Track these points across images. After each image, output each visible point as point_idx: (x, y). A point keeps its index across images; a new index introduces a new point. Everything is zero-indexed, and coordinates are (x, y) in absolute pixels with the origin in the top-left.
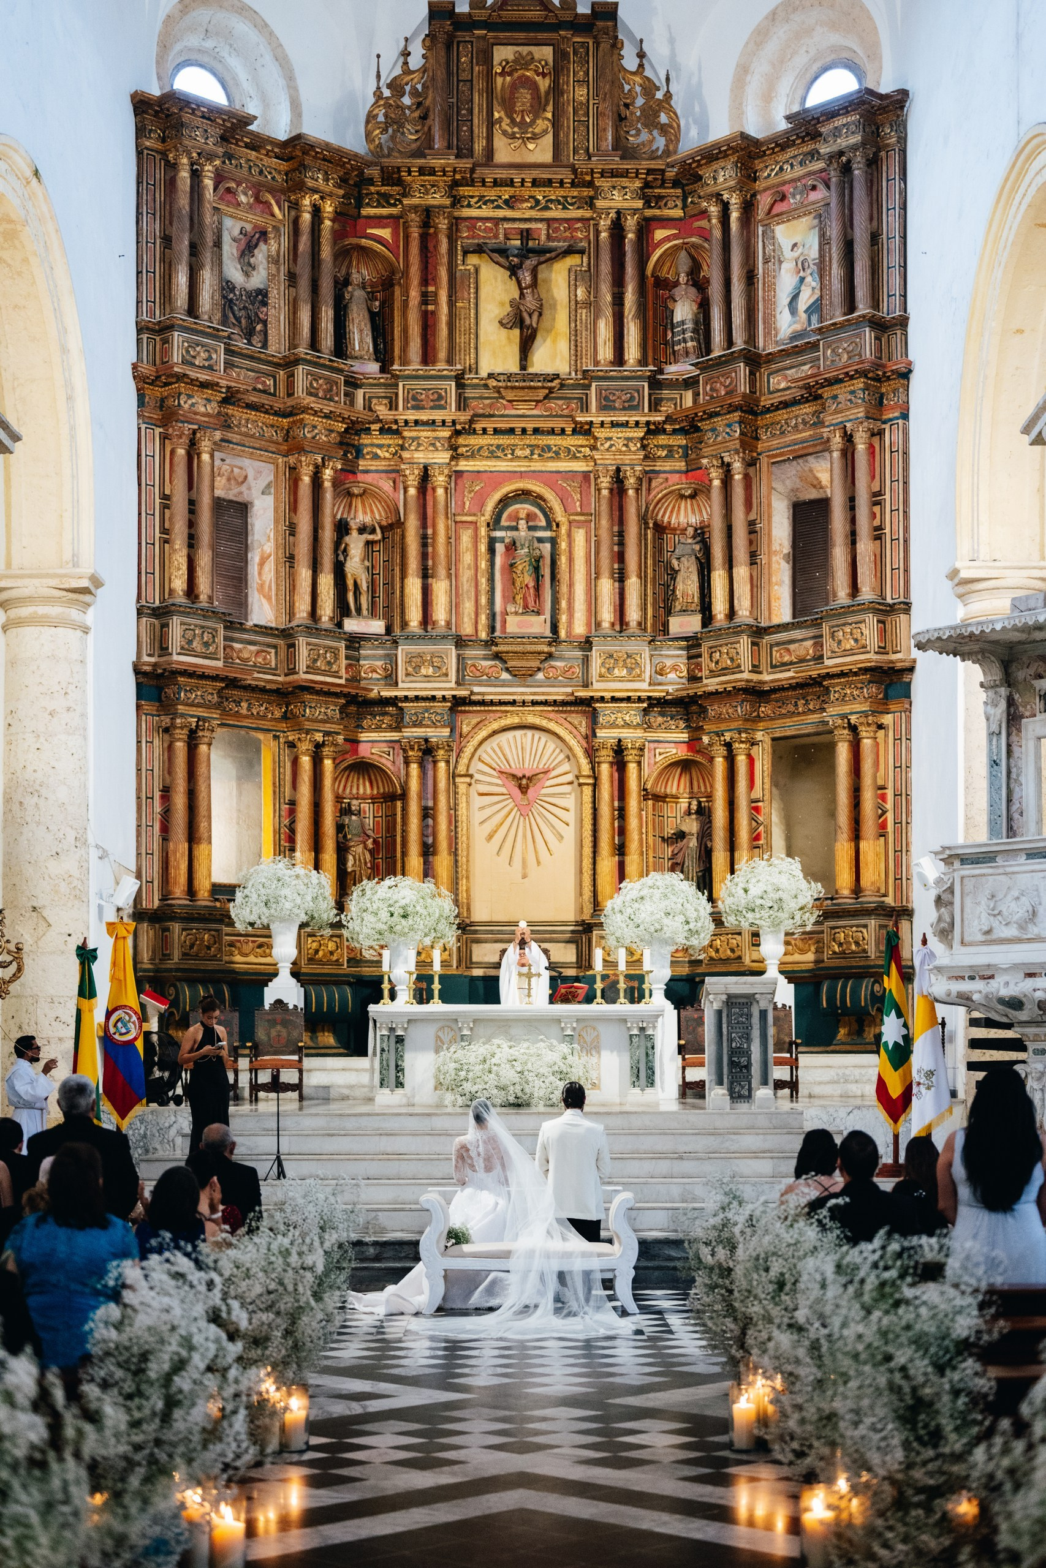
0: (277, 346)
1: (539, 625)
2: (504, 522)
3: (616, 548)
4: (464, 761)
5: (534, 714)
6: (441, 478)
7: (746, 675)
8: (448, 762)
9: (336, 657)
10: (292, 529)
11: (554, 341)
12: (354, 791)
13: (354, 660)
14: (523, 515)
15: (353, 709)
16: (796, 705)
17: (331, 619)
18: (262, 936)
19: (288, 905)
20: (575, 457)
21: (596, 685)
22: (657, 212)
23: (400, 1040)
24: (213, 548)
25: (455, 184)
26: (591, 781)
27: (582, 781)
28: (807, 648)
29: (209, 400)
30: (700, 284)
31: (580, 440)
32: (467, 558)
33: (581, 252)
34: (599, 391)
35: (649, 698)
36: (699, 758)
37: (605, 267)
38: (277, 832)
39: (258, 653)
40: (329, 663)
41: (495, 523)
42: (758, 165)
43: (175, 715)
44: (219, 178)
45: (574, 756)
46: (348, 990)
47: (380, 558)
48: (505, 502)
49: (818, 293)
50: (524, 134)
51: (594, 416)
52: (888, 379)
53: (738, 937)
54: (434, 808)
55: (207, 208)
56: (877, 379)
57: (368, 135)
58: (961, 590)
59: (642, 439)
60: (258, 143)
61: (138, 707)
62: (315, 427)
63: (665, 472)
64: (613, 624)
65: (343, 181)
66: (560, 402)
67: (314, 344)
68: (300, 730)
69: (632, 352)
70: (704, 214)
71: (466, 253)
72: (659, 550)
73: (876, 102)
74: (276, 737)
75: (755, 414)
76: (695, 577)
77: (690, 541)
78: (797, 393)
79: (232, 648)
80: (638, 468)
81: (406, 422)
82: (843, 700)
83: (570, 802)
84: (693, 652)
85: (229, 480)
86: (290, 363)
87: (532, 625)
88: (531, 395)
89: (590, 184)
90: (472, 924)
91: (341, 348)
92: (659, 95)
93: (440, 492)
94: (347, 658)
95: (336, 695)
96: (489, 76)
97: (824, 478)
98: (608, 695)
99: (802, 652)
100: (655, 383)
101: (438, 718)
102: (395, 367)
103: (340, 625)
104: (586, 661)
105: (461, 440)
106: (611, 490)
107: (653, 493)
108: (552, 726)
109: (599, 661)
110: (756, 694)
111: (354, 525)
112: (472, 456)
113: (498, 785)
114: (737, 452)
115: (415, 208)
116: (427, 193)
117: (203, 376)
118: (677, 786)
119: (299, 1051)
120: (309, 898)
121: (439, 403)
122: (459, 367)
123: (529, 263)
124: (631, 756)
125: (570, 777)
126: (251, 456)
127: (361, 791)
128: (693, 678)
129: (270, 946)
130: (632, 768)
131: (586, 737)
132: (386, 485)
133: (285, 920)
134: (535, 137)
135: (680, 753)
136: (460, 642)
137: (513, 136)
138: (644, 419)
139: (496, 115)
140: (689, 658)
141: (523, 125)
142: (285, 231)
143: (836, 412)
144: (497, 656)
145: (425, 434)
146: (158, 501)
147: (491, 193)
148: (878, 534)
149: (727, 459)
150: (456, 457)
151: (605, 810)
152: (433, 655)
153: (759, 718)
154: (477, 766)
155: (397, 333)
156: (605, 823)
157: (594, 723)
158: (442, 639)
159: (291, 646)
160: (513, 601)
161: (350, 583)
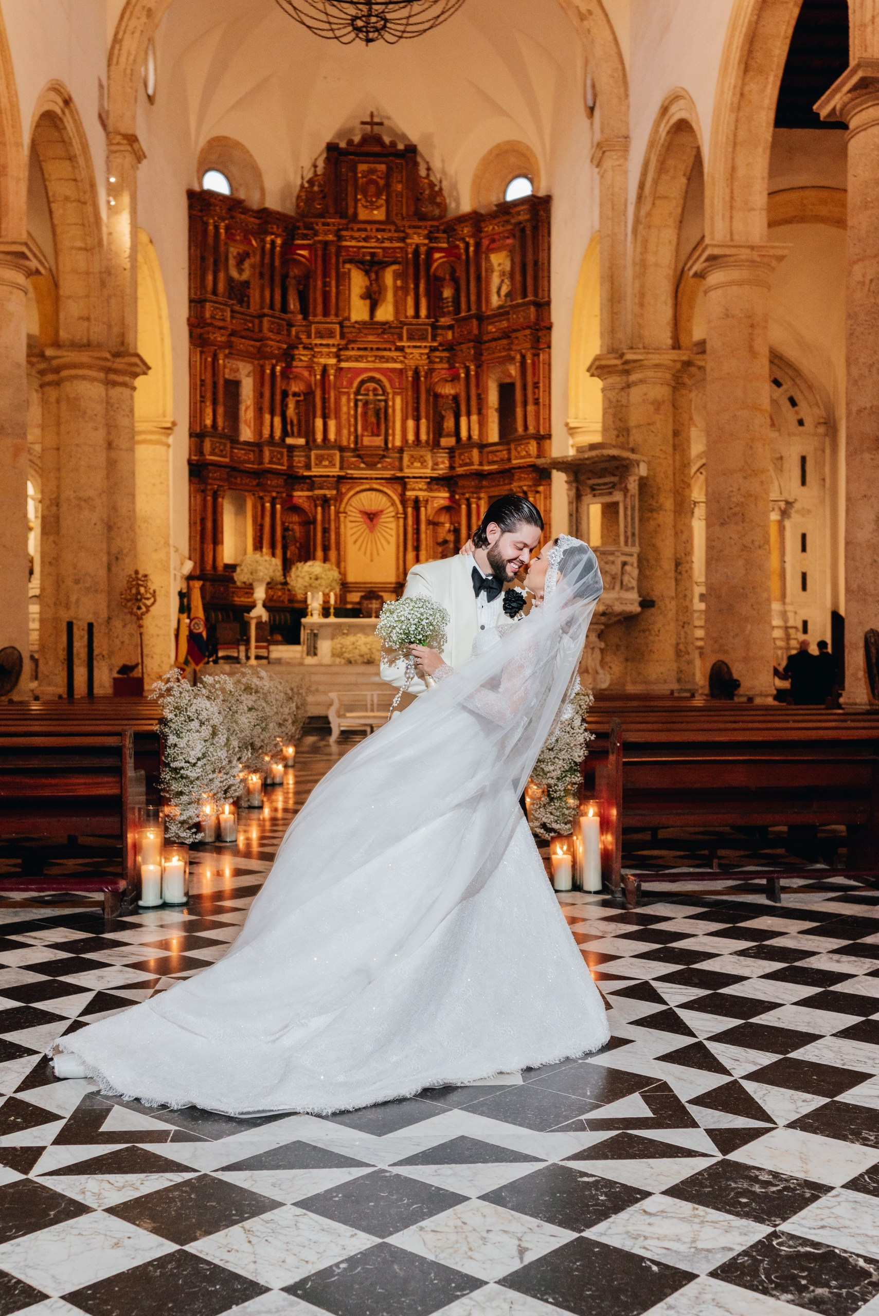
0: (254, 308)
1: (378, 441)
2: (362, 392)
3: (415, 405)
4: (343, 505)
5: (376, 484)
6: (332, 372)
7: (475, 467)
8: (335, 506)
9: (282, 456)
10: (261, 395)
12: (291, 520)
13: (291, 458)
14: (371, 388)
15: (290, 481)
16: (499, 481)
18: (249, 588)
19: (261, 574)
20: (395, 362)
21: (406, 470)
22: (435, 245)
23: (315, 635)
24: (225, 405)
25: (339, 230)
26: (403, 515)
27: (399, 516)
28: (504, 454)
29: (222, 335)
30: (455, 281)
31: (398, 354)
32: (344, 409)
33: (399, 263)
34: (408, 330)
35: (431, 478)
36: (454, 505)
37: (411, 272)
38: (254, 539)
39: (245, 454)
40: (279, 459)
41: (357, 393)
42: (483, 225)
43: (207, 484)
44: (227, 229)
45: (396, 504)
46: (288, 615)
47: (303, 408)
48: (363, 382)
49: (510, 288)
50: (372, 206)
51: (405, 343)
52: (541, 330)
54: (329, 528)
55: (222, 244)
56: (537, 330)
57: (298, 205)
58: (571, 431)
59: (427, 354)
60: (246, 211)
61: (190, 481)
62: (272, 347)
63: (439, 369)
64: (414, 441)
65: (286, 229)
66: (389, 335)
67: (272, 307)
68: (265, 491)
69: (423, 312)
70: (457, 247)
71: (344, 262)
73: (536, 200)
74: (254, 495)
75: (480, 343)
77: (450, 402)
78: (500, 335)
79: (233, 452)
80: (426, 367)
81: (316, 345)
82: (520, 479)
83: (393, 526)
84: (452, 455)
85: (231, 371)
86: (261, 316)
87: (375, 442)
88: (375, 332)
89: (403, 231)
90: (347, 583)
91: (284, 308)
92: (437, 189)
93: (332, 377)
94: (288, 456)
95: (282, 474)
96: (356, 179)
97: (513, 372)
98: (411, 475)
99: (502, 456)
100: (434, 327)
101: (331, 485)
102: (311, 318)
103: (283, 440)
104: (401, 459)
105: (342, 353)
106: (413, 377)
107: (433, 379)
108: (385, 489)
109: (407, 459)
110: (480, 475)
111: (290, 393)
112: (347, 360)
113: (359, 517)
114: (472, 361)
115: (320, 242)
116: (326, 234)
117: (221, 324)
118: (444, 518)
119: (267, 641)
120: (271, 571)
121: (331, 335)
122: (341, 318)
123: (376, 268)
124: (422, 504)
125: (393, 514)
126: (242, 361)
127: (294, 520)
128: (452, 468)
129: (252, 594)
130: (423, 509)
131: (401, 495)
132: (306, 374)
133: (261, 581)
134: (378, 208)
135: (444, 503)
136: (342, 449)
137: (366, 207)
138: (428, 344)
139: (359, 197)
140: (450, 458)
141: (372, 203)
142: (258, 253)
143: (518, 344)
144: (359, 456)
145: (325, 350)
146: (198, 382)
147: (356, 235)
148: (536, 402)
149: (468, 364)
150: (339, 361)
151: (410, 530)
152: (328, 455)
153: (482, 487)
154: (349, 508)
155: (311, 301)
156: (410, 536)
157: (405, 489)
158: (333, 448)
159: (261, 451)
160: (366, 430)
161: (289, 420)
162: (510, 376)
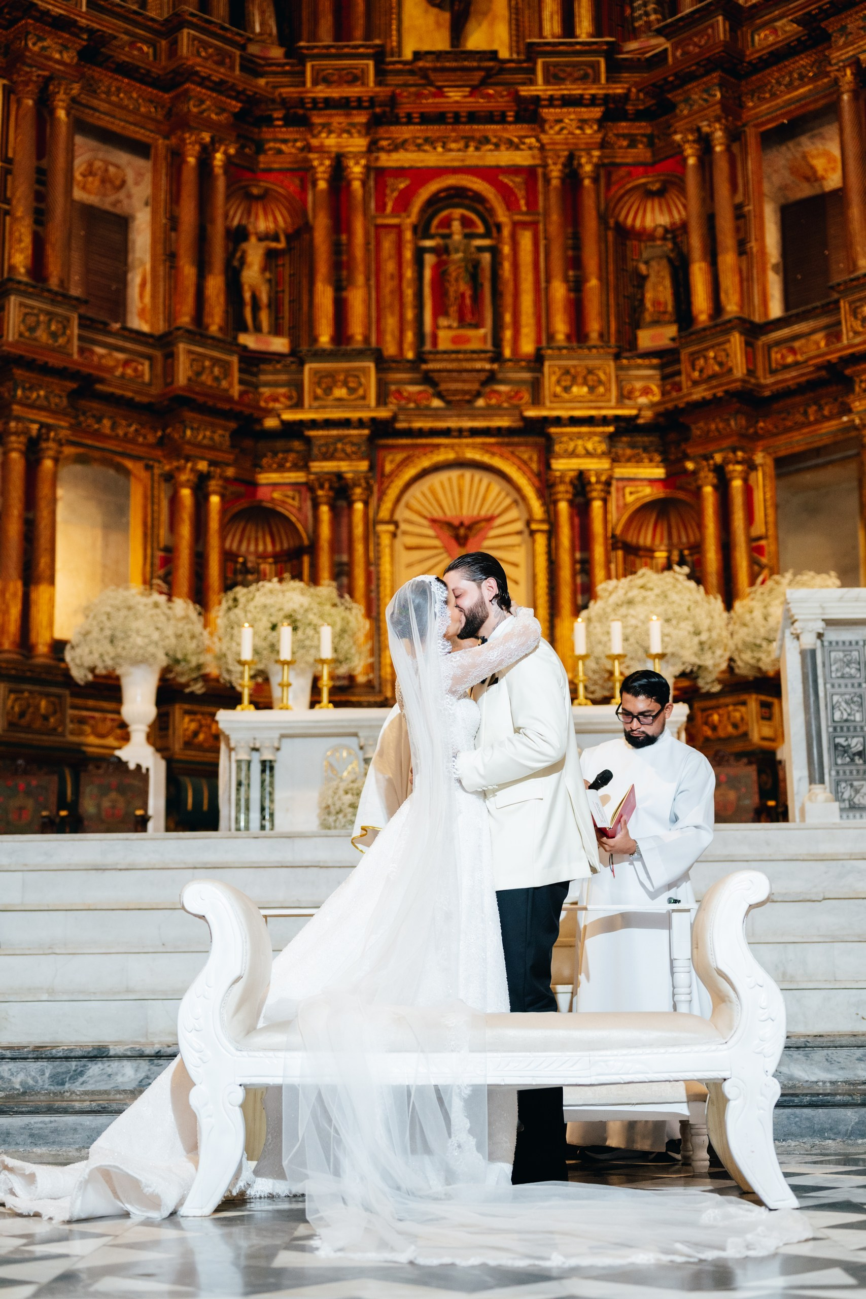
0: (157, 6)
1: (478, 339)
2: (433, 230)
3: (570, 253)
4: (387, 505)
5: (473, 446)
6: (357, 173)
7: (739, 381)
8: (366, 503)
9: (227, 373)
10: (174, 222)
11: (492, 25)
12: (252, 548)
13: (250, 385)
14: (456, 218)
15: (248, 443)
16: (805, 413)
17: (221, 329)
20: (517, 147)
21: (550, 405)
23: (266, 769)
26: (545, 527)
27: (534, 526)
28: (817, 342)
29: (65, 47)
31: (524, 128)
32: (390, 267)
34: (546, 66)
35: (617, 418)
36: (681, 495)
38: (148, 584)
39: (126, 363)
40: (217, 379)
41: (422, 230)
43: (9, 418)
45: (524, 498)
48: (435, 203)
51: (540, 88)
53: (743, 709)
54: (350, 564)
59: (600, 118)
62: (202, 102)
63: (626, 165)
64: (568, 337)
66: (499, 88)
68: (179, 457)
69: (584, 27)
72: (622, 258)
74: (148, 468)
75: (739, 74)
76: (668, 283)
77: (659, 243)
78: (793, 35)
79: (92, 352)
80: (596, 153)
81: (314, 101)
83: (520, 553)
84: (669, 370)
85: (103, 181)
86: (173, 28)
87: (468, 340)
88: (465, 78)
93: (357, 185)
94: (241, 382)
95: (226, 414)
98: (563, 416)
99: (811, 348)
100: (613, 61)
101: (354, 449)
102: (303, 45)
103: (232, 337)
104: (536, 382)
105: (382, 131)
106: (562, 181)
107: (614, 189)
108: (497, 462)
109: (554, 379)
111: (253, 232)
112: (395, 150)
113: (430, 537)
114: (718, 119)
118: (651, 537)
122: (377, 42)
124: (596, 492)
125: (519, 525)
127: (261, 548)
130: (597, 505)
131: (538, 475)
132: (291, 183)
135: (655, 491)
138: (601, 93)
140: (664, 378)
143: (846, 45)
144: (428, 379)
145: (338, 120)
149: (706, 129)
150: (373, 147)
151: (565, 559)
152: (348, 373)
153: (756, 437)
154: (402, 514)
155: (305, 14)
156: (565, 573)
157: (547, 452)
158: (359, 354)
159: (170, 356)
160: (446, 314)
161: (247, 296)
162: (812, 177)
